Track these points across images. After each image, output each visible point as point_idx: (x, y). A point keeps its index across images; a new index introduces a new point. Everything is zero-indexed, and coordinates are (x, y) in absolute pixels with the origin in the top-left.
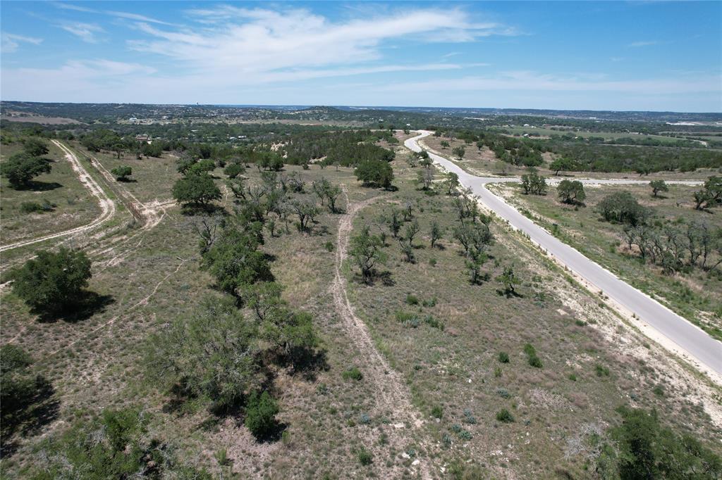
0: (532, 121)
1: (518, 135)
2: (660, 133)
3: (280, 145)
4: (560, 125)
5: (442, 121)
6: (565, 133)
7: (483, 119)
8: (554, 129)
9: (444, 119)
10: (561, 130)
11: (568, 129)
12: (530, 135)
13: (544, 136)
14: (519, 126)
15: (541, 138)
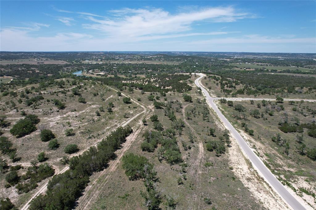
0: (249, 61)
1: (242, 69)
2: (305, 66)
3: (153, 79)
4: (261, 63)
5: (211, 61)
6: (261, 67)
7: (228, 60)
8: (258, 65)
9: (212, 60)
10: (261, 65)
11: (264, 65)
12: (246, 69)
13: (252, 69)
14: (243, 64)
15: (251, 70)
